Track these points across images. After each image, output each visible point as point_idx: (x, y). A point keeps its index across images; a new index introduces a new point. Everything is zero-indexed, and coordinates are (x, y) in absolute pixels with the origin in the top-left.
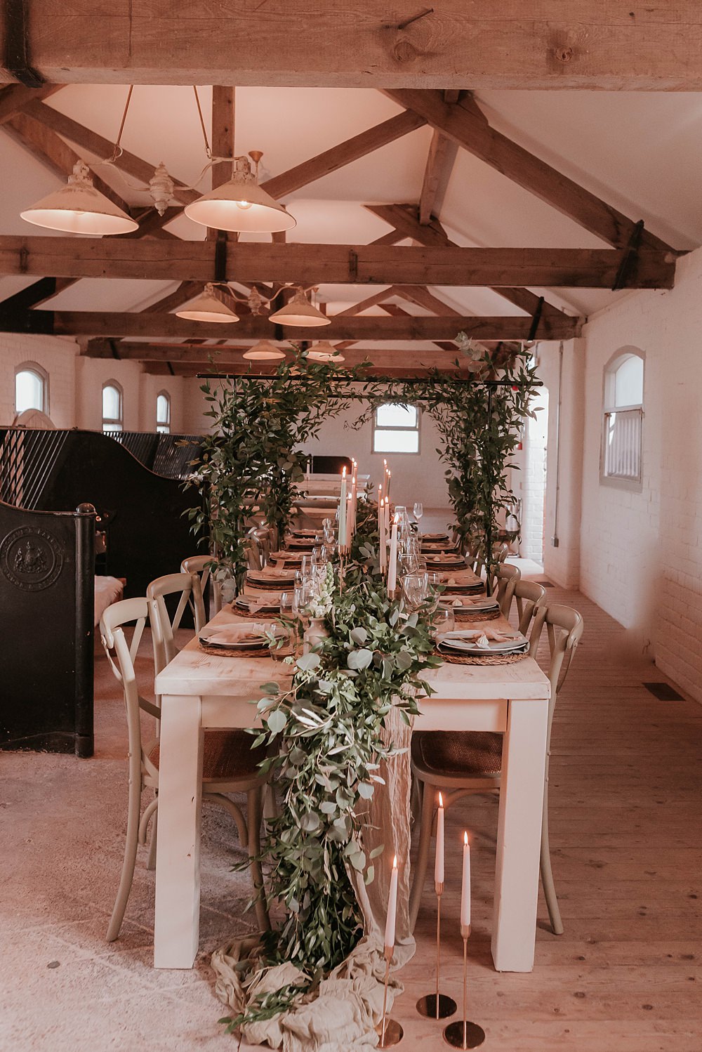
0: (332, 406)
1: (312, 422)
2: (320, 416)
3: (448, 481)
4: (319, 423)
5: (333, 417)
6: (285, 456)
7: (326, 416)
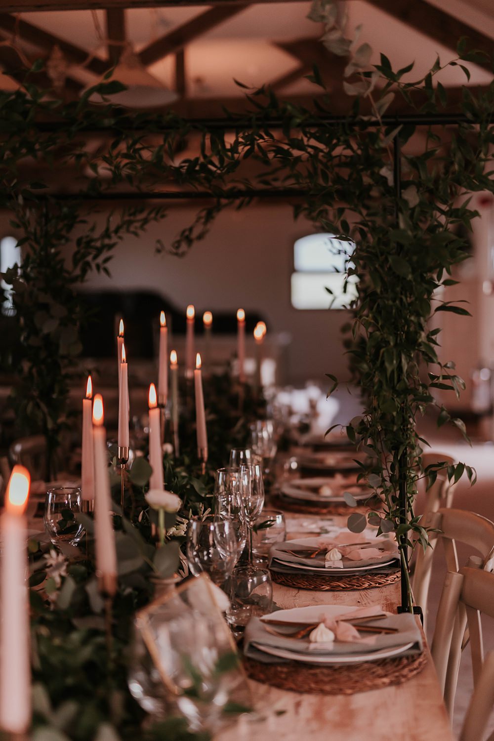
0: (134, 214)
1: (98, 244)
2: (113, 235)
3: (347, 344)
4: (110, 247)
5: (136, 234)
6: (45, 307)
7: (122, 233)
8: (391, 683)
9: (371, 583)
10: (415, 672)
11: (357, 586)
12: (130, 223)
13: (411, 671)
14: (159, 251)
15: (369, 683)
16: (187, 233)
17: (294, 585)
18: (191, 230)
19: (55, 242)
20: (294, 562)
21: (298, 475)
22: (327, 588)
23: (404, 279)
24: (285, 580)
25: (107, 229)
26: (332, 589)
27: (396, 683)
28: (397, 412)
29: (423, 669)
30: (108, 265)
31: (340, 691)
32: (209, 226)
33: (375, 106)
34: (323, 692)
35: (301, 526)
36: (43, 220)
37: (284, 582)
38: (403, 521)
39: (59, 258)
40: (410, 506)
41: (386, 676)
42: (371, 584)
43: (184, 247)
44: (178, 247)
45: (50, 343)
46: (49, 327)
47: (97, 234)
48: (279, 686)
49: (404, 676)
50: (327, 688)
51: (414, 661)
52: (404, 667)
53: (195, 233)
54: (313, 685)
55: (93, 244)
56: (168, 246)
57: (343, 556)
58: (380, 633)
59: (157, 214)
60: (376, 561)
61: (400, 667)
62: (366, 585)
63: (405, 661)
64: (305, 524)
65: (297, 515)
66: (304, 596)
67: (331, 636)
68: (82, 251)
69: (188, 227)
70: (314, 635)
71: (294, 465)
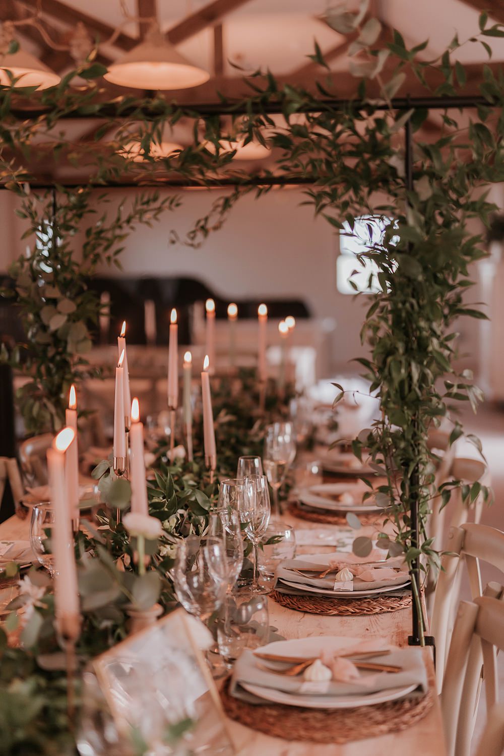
0: (147, 203)
1: (109, 235)
2: (125, 225)
4: (121, 237)
5: (148, 223)
6: (53, 302)
7: (135, 223)
8: (390, 731)
9: (383, 607)
10: (417, 718)
11: (367, 611)
12: (142, 213)
13: (413, 716)
14: (173, 242)
15: (365, 731)
16: (202, 223)
17: (299, 608)
18: (206, 219)
19: (63, 233)
20: (300, 582)
21: (320, 480)
22: (336, 612)
23: (415, 280)
24: (290, 603)
25: (118, 219)
26: (340, 614)
27: (396, 730)
28: (408, 425)
29: (427, 714)
30: (119, 257)
31: (333, 740)
32: (226, 214)
33: (384, 88)
34: (313, 740)
35: (318, 537)
36: (51, 209)
37: (289, 604)
38: (414, 544)
39: (68, 249)
40: (422, 527)
41: (384, 722)
42: (383, 609)
43: (200, 236)
44: (193, 238)
45: (58, 340)
46: (56, 323)
47: (108, 225)
48: (266, 732)
49: (405, 723)
50: (318, 735)
51: (417, 703)
52: (406, 711)
53: (211, 224)
54: (302, 733)
55: (103, 235)
56: (183, 236)
57: (354, 576)
58: (381, 671)
59: (171, 203)
60: (389, 583)
61: (402, 711)
62: (377, 610)
63: (407, 705)
64: (321, 536)
65: (315, 525)
66: (310, 621)
67: (328, 674)
68: (93, 242)
69: (203, 216)
70: (309, 673)
71: (315, 470)
